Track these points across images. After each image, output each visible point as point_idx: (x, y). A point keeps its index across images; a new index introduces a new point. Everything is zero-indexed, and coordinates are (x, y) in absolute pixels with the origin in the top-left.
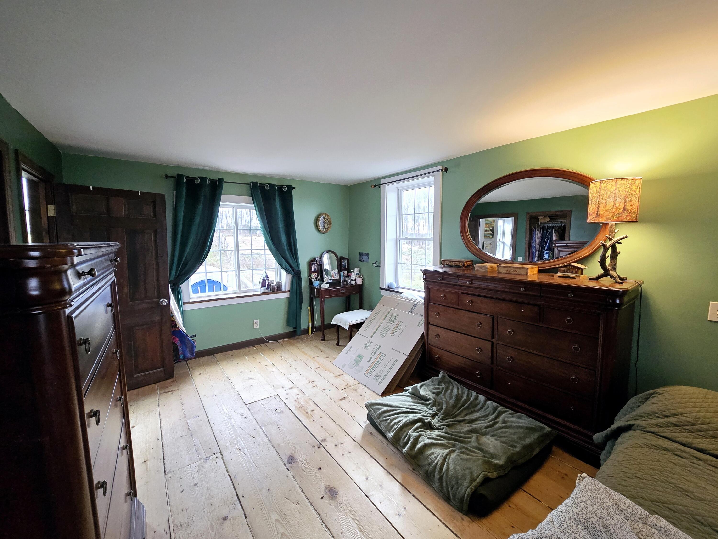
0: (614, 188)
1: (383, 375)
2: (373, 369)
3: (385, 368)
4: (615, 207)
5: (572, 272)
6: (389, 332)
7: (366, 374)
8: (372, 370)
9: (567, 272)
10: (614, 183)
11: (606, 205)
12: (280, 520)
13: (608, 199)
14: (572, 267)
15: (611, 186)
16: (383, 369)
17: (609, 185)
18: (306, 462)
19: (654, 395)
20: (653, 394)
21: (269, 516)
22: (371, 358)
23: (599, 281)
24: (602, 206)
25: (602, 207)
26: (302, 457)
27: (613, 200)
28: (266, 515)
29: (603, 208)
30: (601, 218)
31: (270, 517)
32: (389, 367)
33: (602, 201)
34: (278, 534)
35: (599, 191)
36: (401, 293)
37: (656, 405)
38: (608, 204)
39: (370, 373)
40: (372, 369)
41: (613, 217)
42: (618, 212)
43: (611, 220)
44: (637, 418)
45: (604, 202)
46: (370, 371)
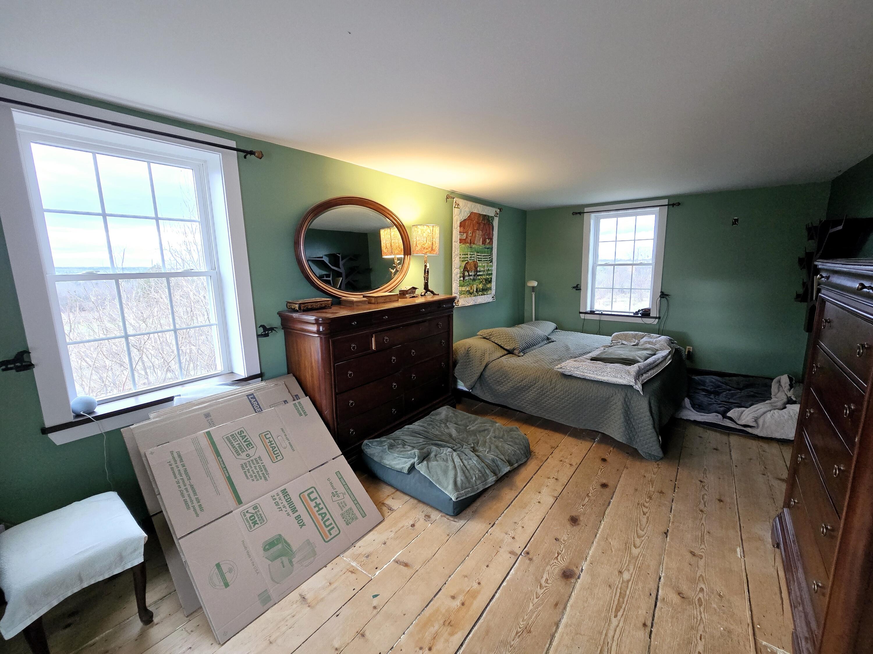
1: (350, 504)
2: (328, 519)
3: (338, 496)
6: (266, 460)
7: (327, 537)
8: (327, 523)
12: (632, 546)
16: (339, 502)
18: (558, 556)
19: (469, 350)
21: (639, 556)
22: (298, 518)
26: (554, 564)
28: (641, 559)
31: (639, 554)
32: (341, 489)
34: (643, 541)
36: (171, 399)
37: (477, 352)
39: (333, 528)
40: (324, 523)
46: (327, 527)
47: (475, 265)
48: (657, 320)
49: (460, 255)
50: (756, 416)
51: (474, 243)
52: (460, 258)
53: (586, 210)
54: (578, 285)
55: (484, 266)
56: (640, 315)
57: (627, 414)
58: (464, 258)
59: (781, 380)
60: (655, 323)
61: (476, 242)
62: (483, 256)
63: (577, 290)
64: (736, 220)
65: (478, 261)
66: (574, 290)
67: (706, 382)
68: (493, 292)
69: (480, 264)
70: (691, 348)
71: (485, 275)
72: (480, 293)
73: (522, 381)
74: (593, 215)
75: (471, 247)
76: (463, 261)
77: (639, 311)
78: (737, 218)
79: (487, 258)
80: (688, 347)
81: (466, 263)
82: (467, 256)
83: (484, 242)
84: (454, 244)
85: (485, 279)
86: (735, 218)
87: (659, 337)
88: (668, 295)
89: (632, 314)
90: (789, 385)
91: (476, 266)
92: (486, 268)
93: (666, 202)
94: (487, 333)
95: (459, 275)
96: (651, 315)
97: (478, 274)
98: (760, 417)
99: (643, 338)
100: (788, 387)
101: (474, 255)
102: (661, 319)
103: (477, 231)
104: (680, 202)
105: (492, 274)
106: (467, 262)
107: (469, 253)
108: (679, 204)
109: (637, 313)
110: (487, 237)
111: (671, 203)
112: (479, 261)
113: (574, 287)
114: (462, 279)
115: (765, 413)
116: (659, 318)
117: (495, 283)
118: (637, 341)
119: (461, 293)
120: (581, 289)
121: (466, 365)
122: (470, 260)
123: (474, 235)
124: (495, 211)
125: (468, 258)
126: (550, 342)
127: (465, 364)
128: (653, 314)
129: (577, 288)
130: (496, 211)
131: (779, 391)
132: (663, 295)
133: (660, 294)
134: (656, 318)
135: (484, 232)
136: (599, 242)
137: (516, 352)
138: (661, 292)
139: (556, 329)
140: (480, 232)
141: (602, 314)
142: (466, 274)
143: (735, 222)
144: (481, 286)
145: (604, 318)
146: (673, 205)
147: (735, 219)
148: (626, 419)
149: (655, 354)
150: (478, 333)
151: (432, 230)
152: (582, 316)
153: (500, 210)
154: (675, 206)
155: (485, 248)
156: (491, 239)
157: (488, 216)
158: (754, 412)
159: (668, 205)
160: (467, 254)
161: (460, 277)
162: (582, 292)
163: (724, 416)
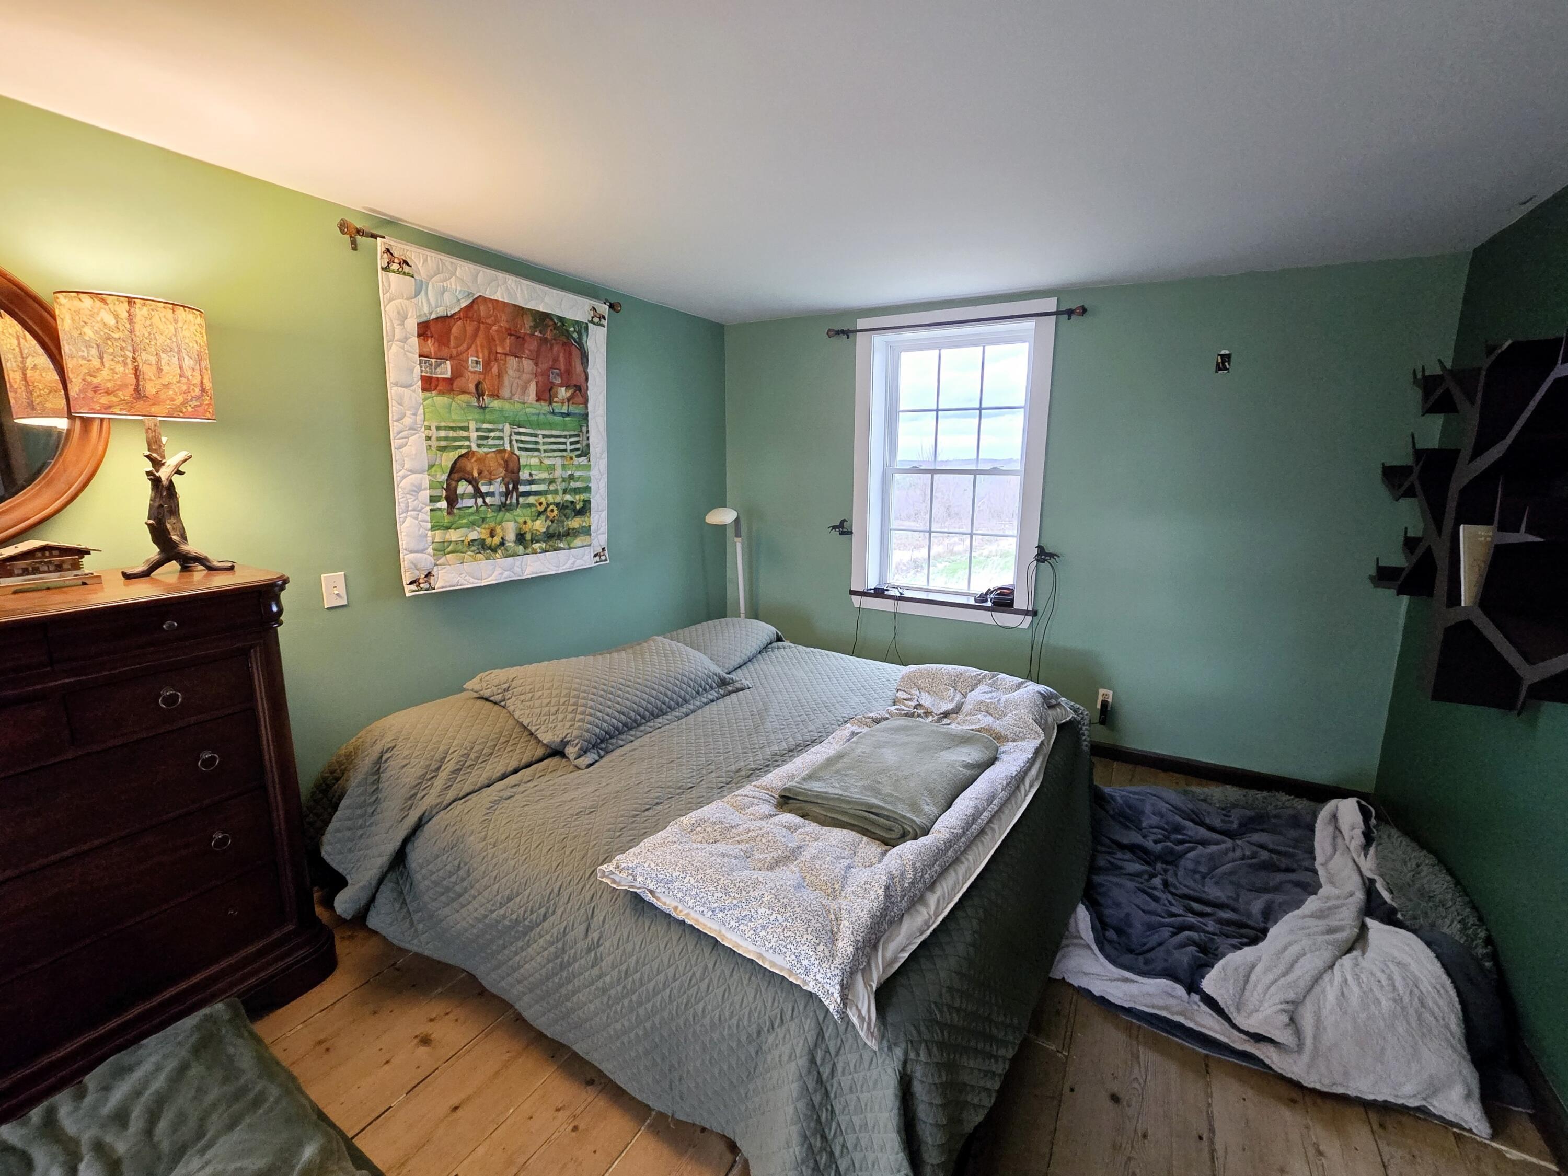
0: (172, 328)
4: (184, 380)
5: (59, 568)
9: (36, 571)
10: (169, 313)
11: (161, 370)
13: (163, 355)
14: (55, 553)
15: (163, 319)
17: (157, 316)
19: (384, 758)
20: (381, 757)
23: (157, 577)
24: (148, 371)
25: (151, 375)
27: (175, 360)
29: (153, 378)
30: (154, 404)
33: (144, 356)
35: (128, 326)
37: (409, 766)
38: (166, 368)
41: (185, 403)
42: (193, 394)
43: (181, 412)
44: (410, 802)
45: (154, 362)
47: (506, 462)
48: (1029, 619)
49: (429, 428)
50: (1291, 996)
51: (496, 396)
52: (429, 438)
53: (862, 324)
54: (843, 521)
55: (551, 468)
56: (989, 604)
57: (819, 1120)
58: (446, 438)
59: (1339, 815)
60: (1025, 625)
61: (506, 392)
62: (544, 436)
63: (842, 533)
64: (1226, 358)
65: (517, 452)
66: (836, 533)
67: (1143, 813)
68: (600, 537)
69: (534, 461)
70: (1111, 693)
71: (556, 492)
72: (536, 546)
73: (509, 899)
74: (878, 339)
75: (481, 408)
76: (443, 449)
77: (989, 592)
78: (1227, 352)
79: (565, 443)
80: (1102, 691)
81: (461, 456)
82: (465, 434)
83: (546, 394)
84: (393, 392)
85: (557, 505)
86: (1223, 352)
87: (1019, 686)
88: (1052, 555)
89: (972, 602)
90: (1363, 833)
91: (511, 465)
92: (558, 473)
93: (1051, 304)
94: (496, 682)
95: (425, 494)
96: (1016, 606)
97: (522, 488)
98: (1305, 997)
99: (976, 685)
100: (1359, 840)
101: (502, 430)
102: (1040, 614)
103: (512, 362)
104: (1086, 307)
105: (587, 489)
106: (463, 451)
107: (472, 426)
108: (1084, 310)
109: (983, 598)
110: (558, 381)
111: (1063, 308)
112: (520, 449)
113: (834, 527)
114: (443, 504)
115: (1317, 979)
116: (1034, 613)
117: (604, 514)
118: (958, 697)
119: (442, 549)
120: (851, 533)
121: (362, 816)
122: (479, 446)
123: (495, 370)
124: (587, 308)
125: (468, 439)
126: (730, 693)
127: (359, 812)
128: (1021, 602)
129: (844, 529)
130: (594, 309)
131: (1335, 850)
132: (1043, 555)
133: (1036, 551)
134: (1026, 613)
135: (544, 366)
136: (897, 412)
137: (571, 751)
138: (1039, 547)
139: (779, 639)
140: (528, 364)
141: (902, 598)
142: (464, 488)
143: (1223, 363)
144: (540, 526)
145: (905, 608)
146: (1070, 313)
147: (1222, 356)
148: (810, 1147)
149: (991, 762)
150: (469, 685)
151: (124, 315)
152: (856, 600)
153: (611, 306)
154: (1073, 317)
155: (553, 413)
156: (580, 391)
157: (561, 319)
158: (1284, 974)
159: (1057, 313)
160: (466, 429)
161: (433, 499)
162: (855, 537)
163: (1193, 987)
